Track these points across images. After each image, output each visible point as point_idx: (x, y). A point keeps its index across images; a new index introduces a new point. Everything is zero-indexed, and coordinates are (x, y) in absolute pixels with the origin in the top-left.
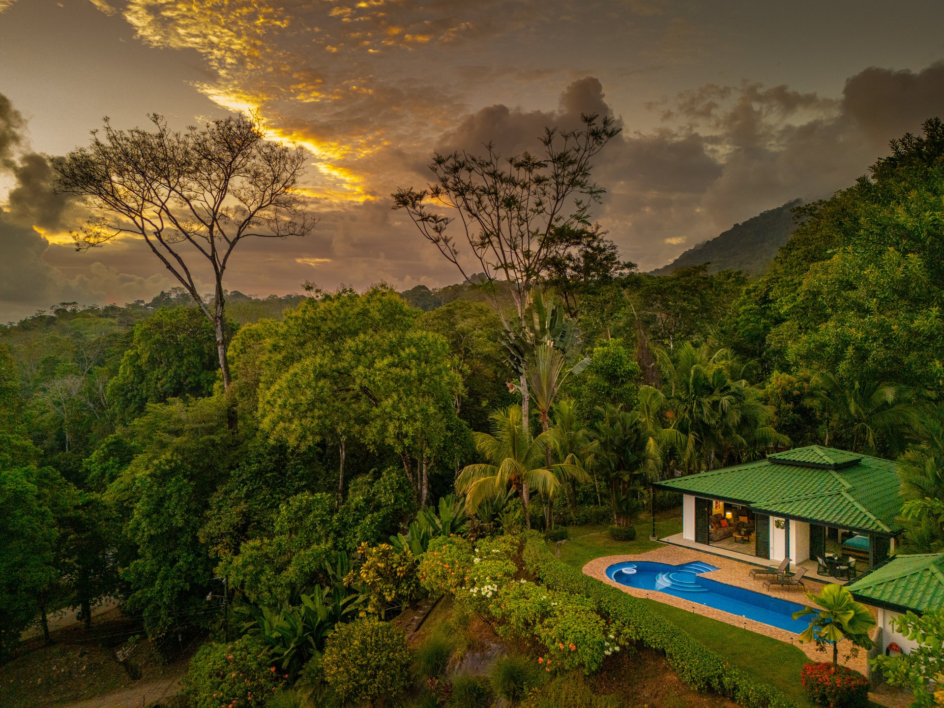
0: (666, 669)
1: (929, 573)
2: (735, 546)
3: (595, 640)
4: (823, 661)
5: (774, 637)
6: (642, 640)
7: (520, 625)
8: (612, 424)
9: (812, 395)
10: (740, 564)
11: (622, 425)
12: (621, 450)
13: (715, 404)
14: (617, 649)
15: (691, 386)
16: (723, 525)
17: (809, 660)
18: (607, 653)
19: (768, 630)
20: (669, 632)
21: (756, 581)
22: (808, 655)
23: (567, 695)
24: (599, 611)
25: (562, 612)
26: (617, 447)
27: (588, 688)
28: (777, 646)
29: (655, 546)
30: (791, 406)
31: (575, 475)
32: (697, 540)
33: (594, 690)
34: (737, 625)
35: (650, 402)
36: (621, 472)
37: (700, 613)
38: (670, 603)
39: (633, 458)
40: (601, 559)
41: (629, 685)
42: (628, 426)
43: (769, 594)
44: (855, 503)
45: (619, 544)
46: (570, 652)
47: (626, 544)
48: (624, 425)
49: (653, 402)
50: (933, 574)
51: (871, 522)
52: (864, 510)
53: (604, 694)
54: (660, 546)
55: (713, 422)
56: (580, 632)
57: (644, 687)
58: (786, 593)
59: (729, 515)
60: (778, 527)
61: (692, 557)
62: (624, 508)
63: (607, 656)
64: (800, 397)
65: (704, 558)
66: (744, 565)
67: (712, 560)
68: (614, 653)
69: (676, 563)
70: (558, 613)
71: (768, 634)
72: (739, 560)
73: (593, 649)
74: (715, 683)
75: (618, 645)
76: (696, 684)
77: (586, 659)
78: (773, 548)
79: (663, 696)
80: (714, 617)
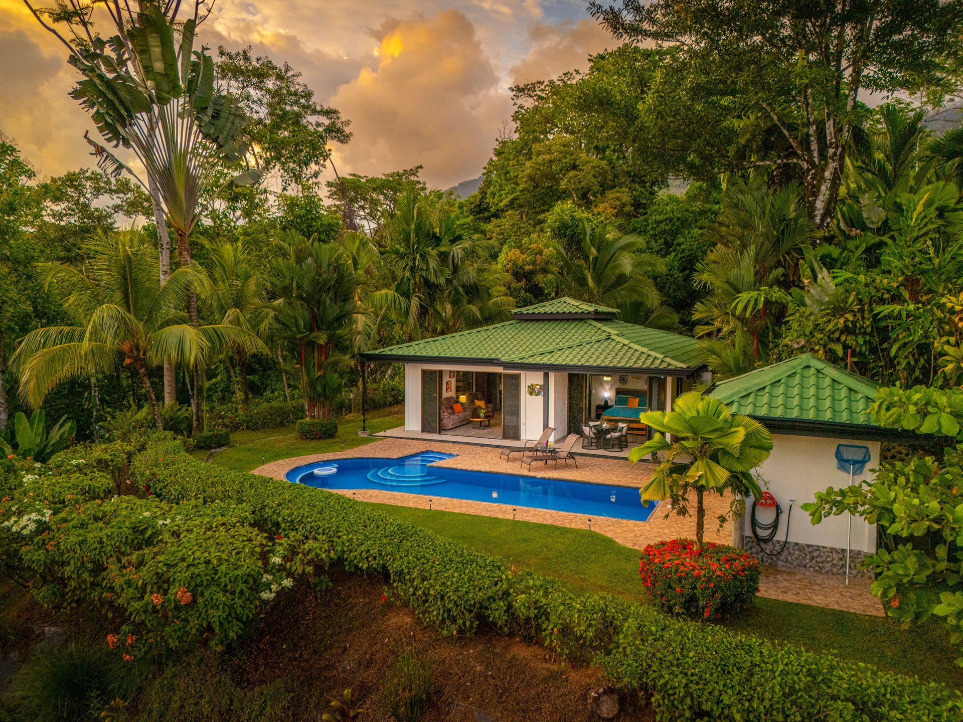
0: (390, 606)
1: (812, 371)
2: (475, 432)
3: (239, 572)
4: (668, 540)
5: (558, 524)
6: (340, 561)
7: (85, 576)
8: (300, 260)
9: (545, 271)
10: (485, 449)
11: (316, 262)
12: (312, 300)
13: (444, 257)
14: (288, 583)
15: (412, 234)
16: (456, 411)
17: (625, 548)
18: (266, 595)
19: (547, 516)
20: (393, 534)
21: (510, 463)
22: (620, 541)
23: (183, 700)
24: (259, 524)
25: (176, 534)
26: (308, 294)
27: (226, 679)
28: (568, 535)
29: (365, 441)
30: (523, 283)
31: (239, 340)
32: (424, 430)
33: (241, 679)
34: (500, 516)
35: (358, 253)
36: (315, 334)
37: (442, 508)
38: (393, 502)
39: (333, 311)
40: (280, 462)
41: (315, 652)
42: (325, 264)
43: (532, 474)
44: (632, 345)
45: (313, 444)
46: (177, 608)
47: (323, 442)
48: (317, 261)
49: (363, 254)
50: (818, 371)
51: (659, 361)
52: (645, 350)
53: (262, 682)
54: (374, 440)
55: (442, 281)
56: (208, 562)
57: (345, 650)
58: (554, 471)
59: (463, 398)
60: (531, 394)
61: (420, 447)
62: (319, 388)
63: (265, 602)
64: (532, 273)
65: (436, 447)
66: (489, 449)
67: (447, 448)
68: (281, 593)
69: (396, 455)
70: (166, 536)
71: (549, 522)
72: (482, 445)
73: (233, 593)
74: (497, 613)
75: (289, 575)
76: (454, 620)
77: (216, 615)
78: (525, 424)
79: (385, 661)
80: (463, 510)
